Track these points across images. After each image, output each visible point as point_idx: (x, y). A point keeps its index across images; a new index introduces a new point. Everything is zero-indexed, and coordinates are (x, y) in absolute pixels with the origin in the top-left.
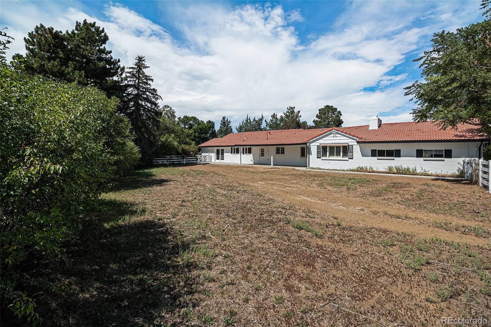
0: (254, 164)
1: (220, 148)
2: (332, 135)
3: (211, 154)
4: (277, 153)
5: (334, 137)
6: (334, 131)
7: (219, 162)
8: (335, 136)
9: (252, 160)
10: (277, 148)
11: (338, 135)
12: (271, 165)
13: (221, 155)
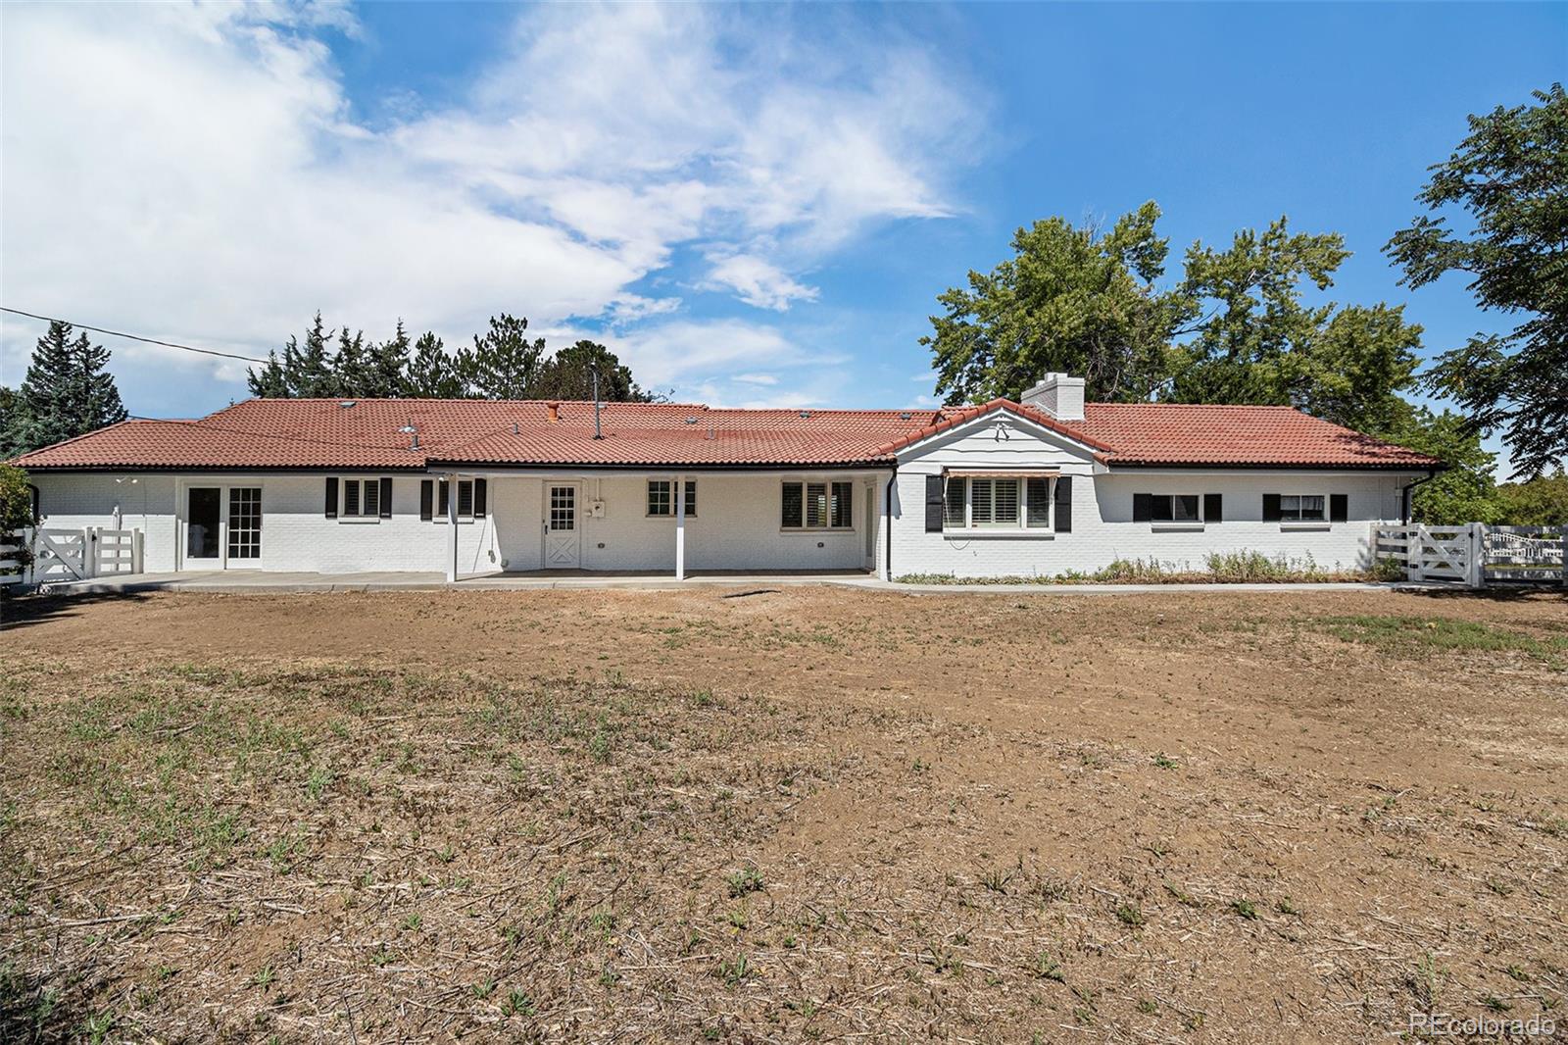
0: (508, 573)
1: (225, 483)
2: (991, 433)
3: (132, 522)
4: (653, 511)
5: (997, 439)
6: (1001, 415)
7: (215, 575)
8: (1002, 435)
9: (491, 553)
10: (653, 486)
11: (1014, 434)
12: (673, 573)
13: (233, 524)
